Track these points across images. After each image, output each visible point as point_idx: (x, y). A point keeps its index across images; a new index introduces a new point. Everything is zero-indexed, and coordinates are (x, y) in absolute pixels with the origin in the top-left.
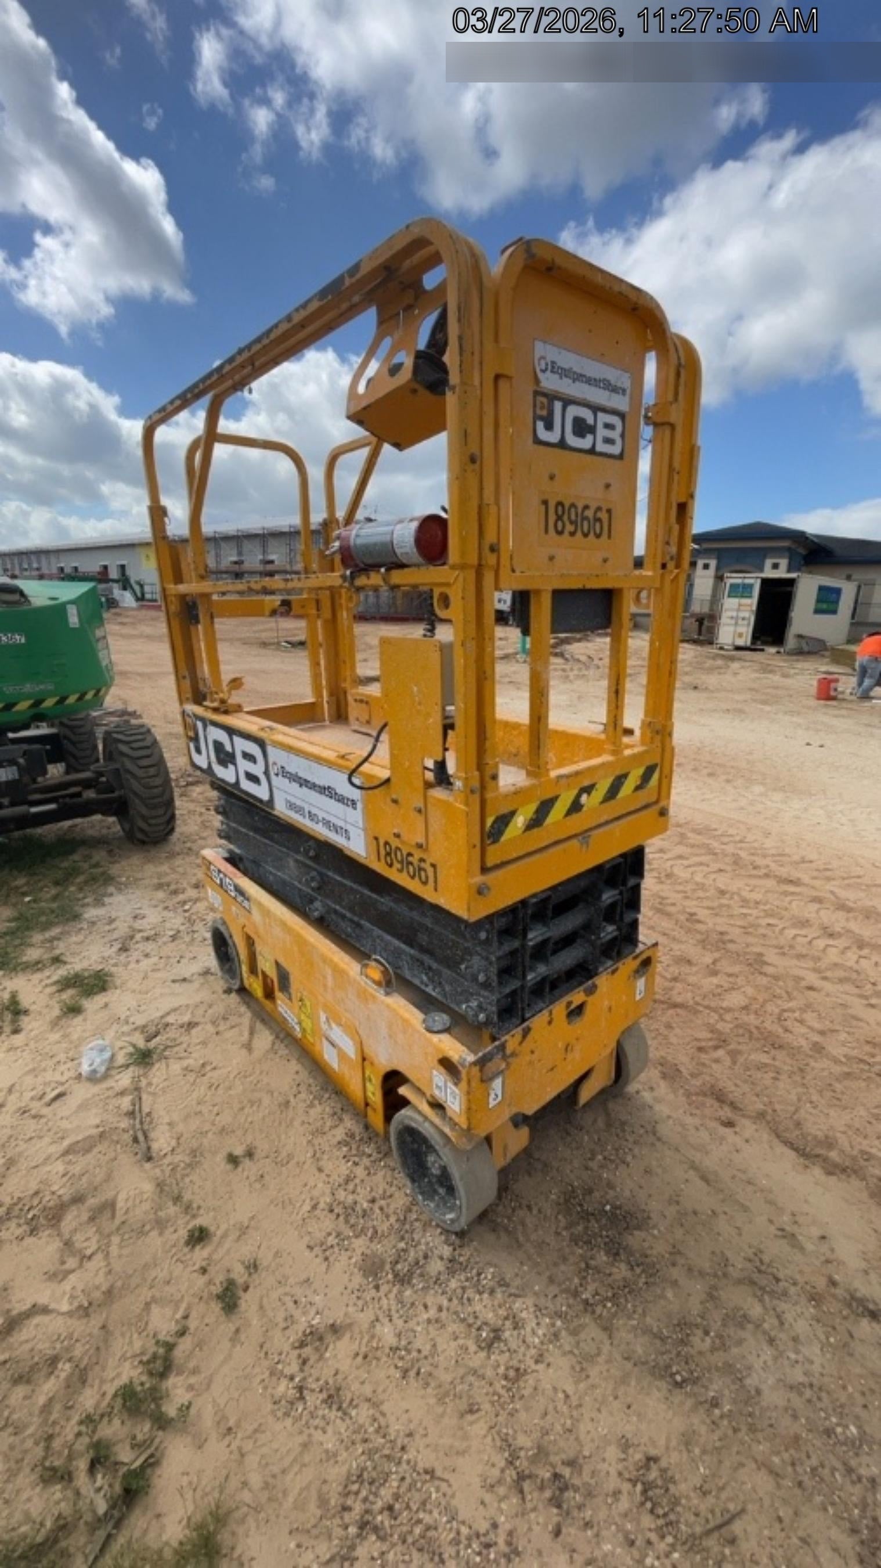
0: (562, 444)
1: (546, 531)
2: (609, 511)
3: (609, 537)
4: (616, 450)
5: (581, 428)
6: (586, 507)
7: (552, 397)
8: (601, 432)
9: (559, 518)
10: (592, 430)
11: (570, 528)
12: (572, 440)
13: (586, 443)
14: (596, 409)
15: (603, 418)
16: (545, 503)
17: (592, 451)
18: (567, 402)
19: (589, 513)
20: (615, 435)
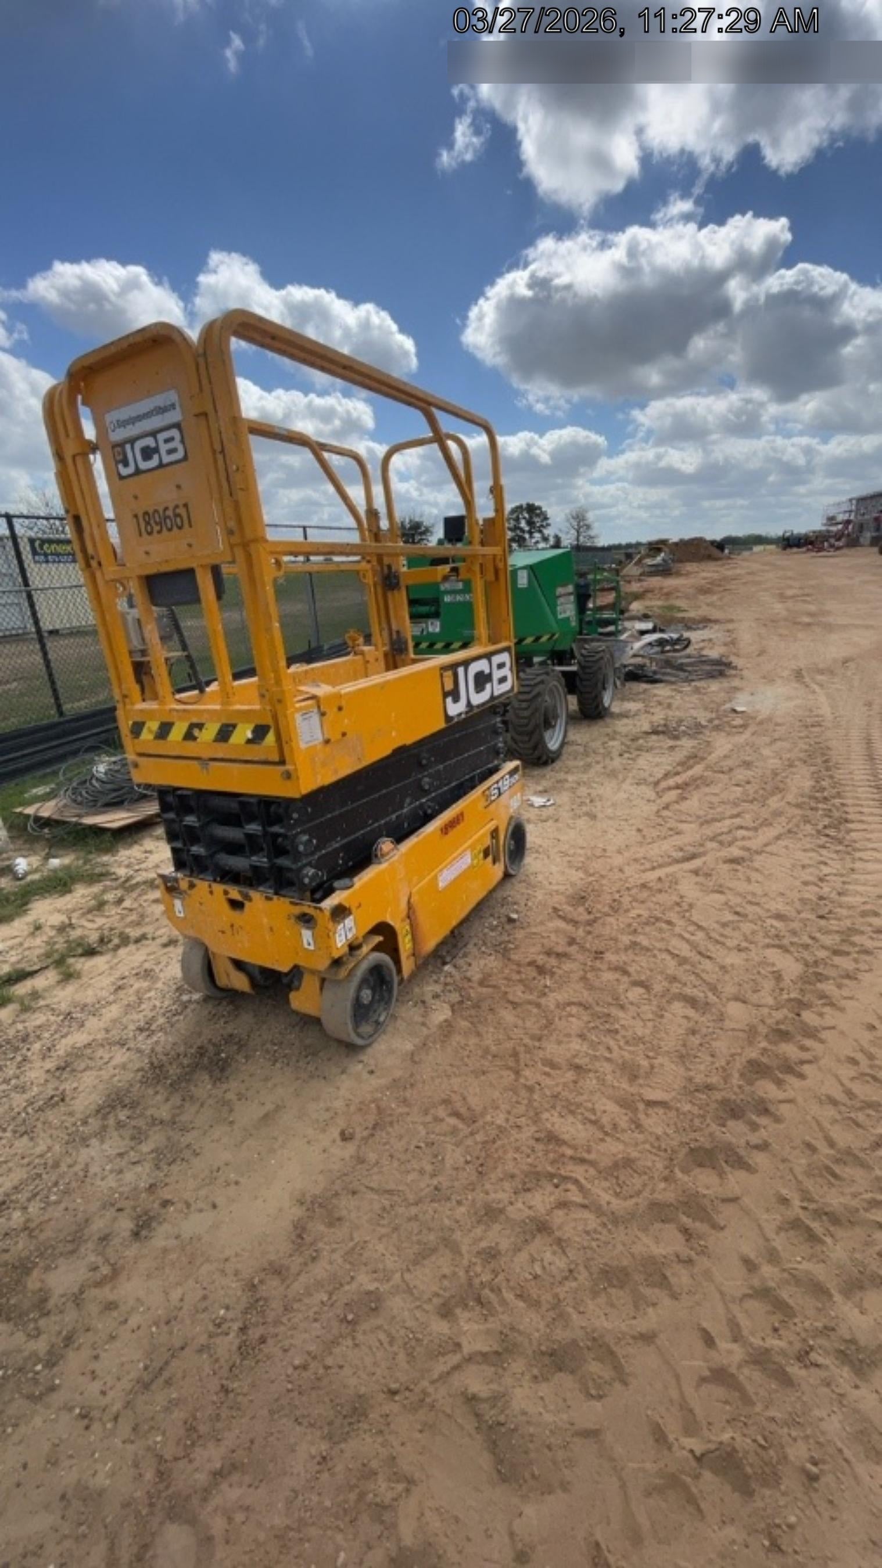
0: (138, 472)
1: (140, 535)
2: (186, 505)
3: (190, 526)
4: (180, 455)
5: (148, 453)
6: (166, 509)
7: (121, 445)
8: (164, 448)
9: (148, 523)
10: (156, 450)
11: (157, 528)
12: (144, 465)
13: (154, 462)
14: (154, 434)
15: (161, 437)
16: (136, 516)
17: (161, 465)
18: (132, 441)
19: (170, 513)
20: (176, 443)
